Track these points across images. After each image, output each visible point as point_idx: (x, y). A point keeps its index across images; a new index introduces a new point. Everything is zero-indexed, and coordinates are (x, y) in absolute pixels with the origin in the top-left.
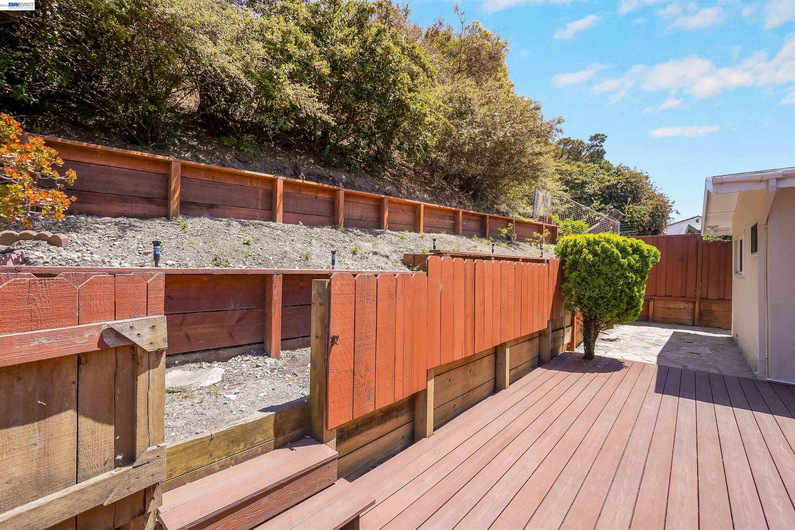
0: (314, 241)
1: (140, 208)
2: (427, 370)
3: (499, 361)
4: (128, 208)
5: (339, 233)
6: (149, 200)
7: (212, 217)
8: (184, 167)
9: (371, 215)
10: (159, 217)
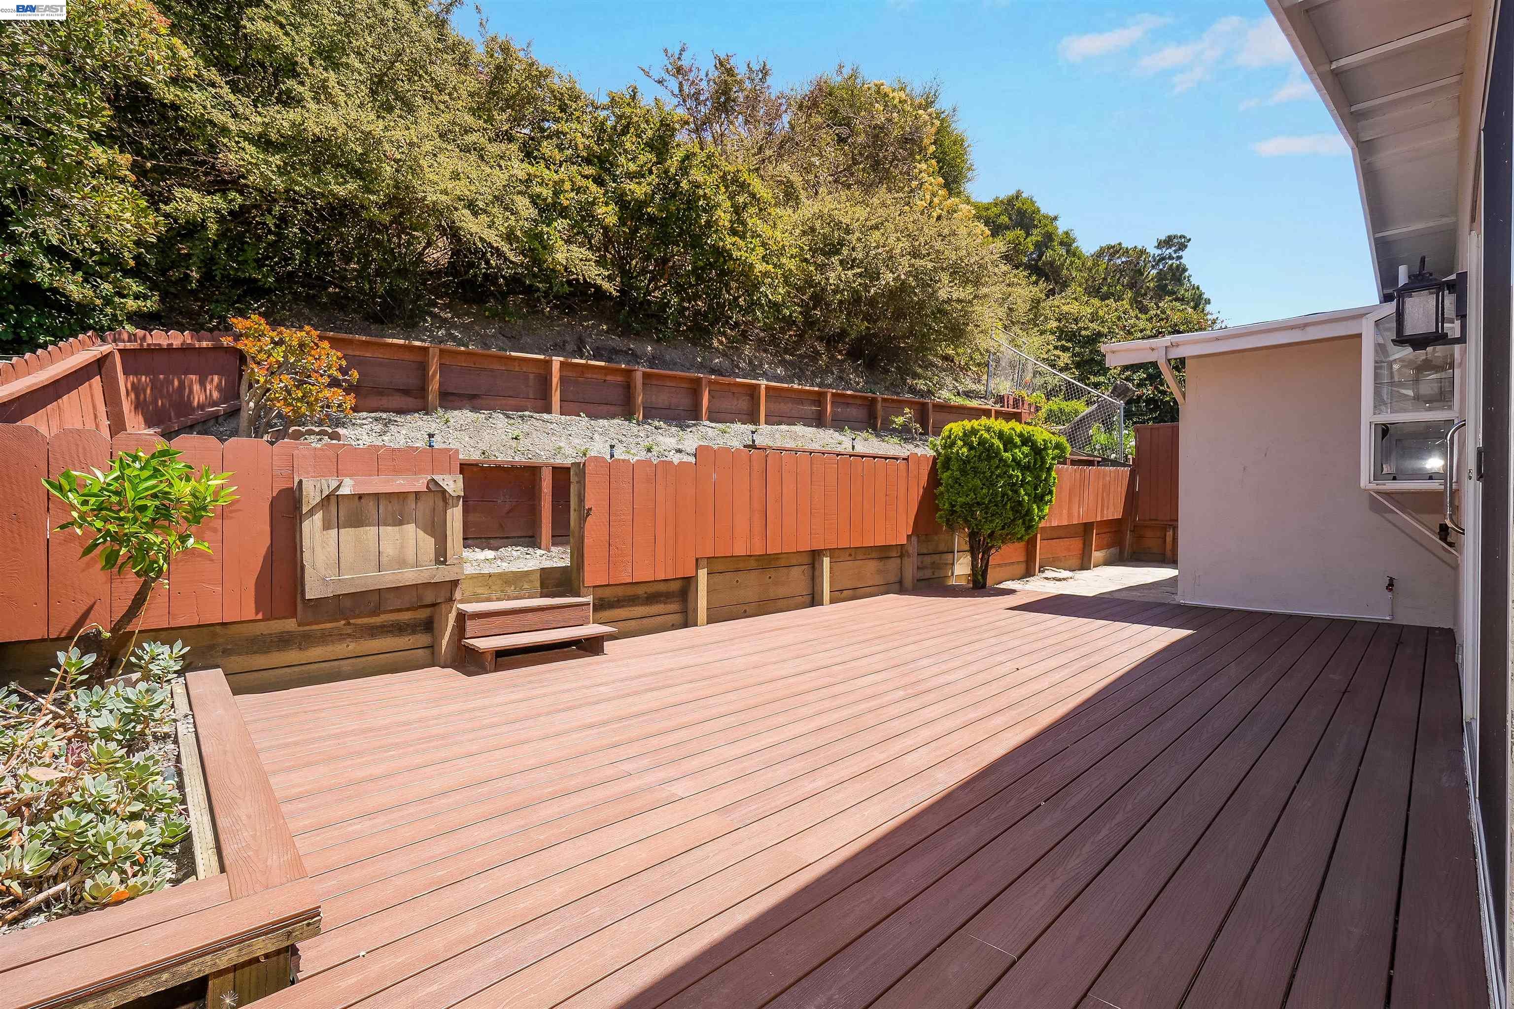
0: (596, 436)
1: (399, 401)
2: (697, 560)
3: (817, 573)
4: (384, 402)
5: (635, 429)
6: (406, 392)
7: (475, 409)
8: (442, 351)
9: (684, 401)
10: (417, 411)
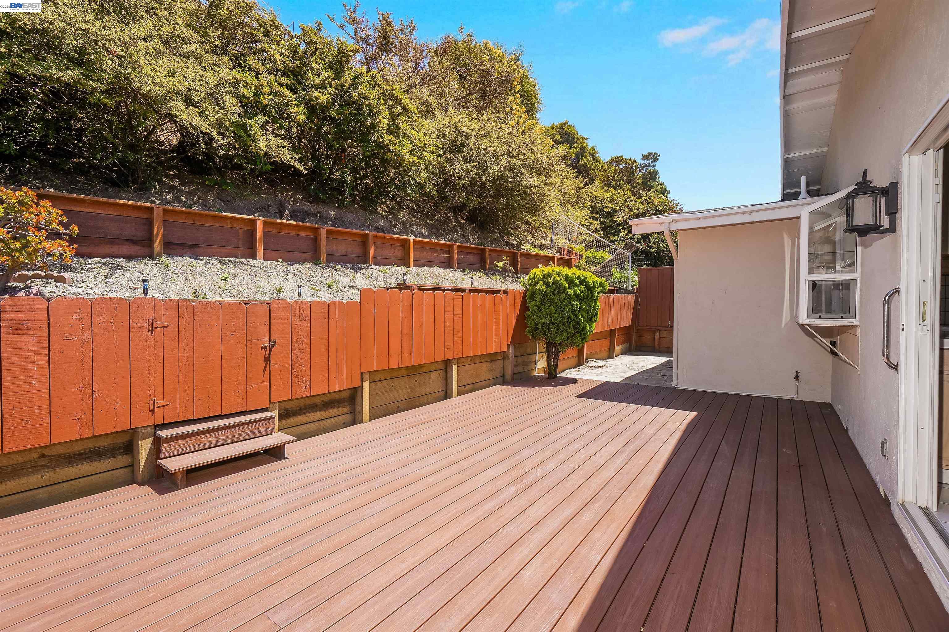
0: (290, 277)
1: (126, 249)
2: (362, 374)
3: (448, 375)
4: (115, 249)
5: (320, 270)
6: (133, 242)
7: (195, 256)
8: (165, 211)
9: (357, 251)
10: (144, 257)
